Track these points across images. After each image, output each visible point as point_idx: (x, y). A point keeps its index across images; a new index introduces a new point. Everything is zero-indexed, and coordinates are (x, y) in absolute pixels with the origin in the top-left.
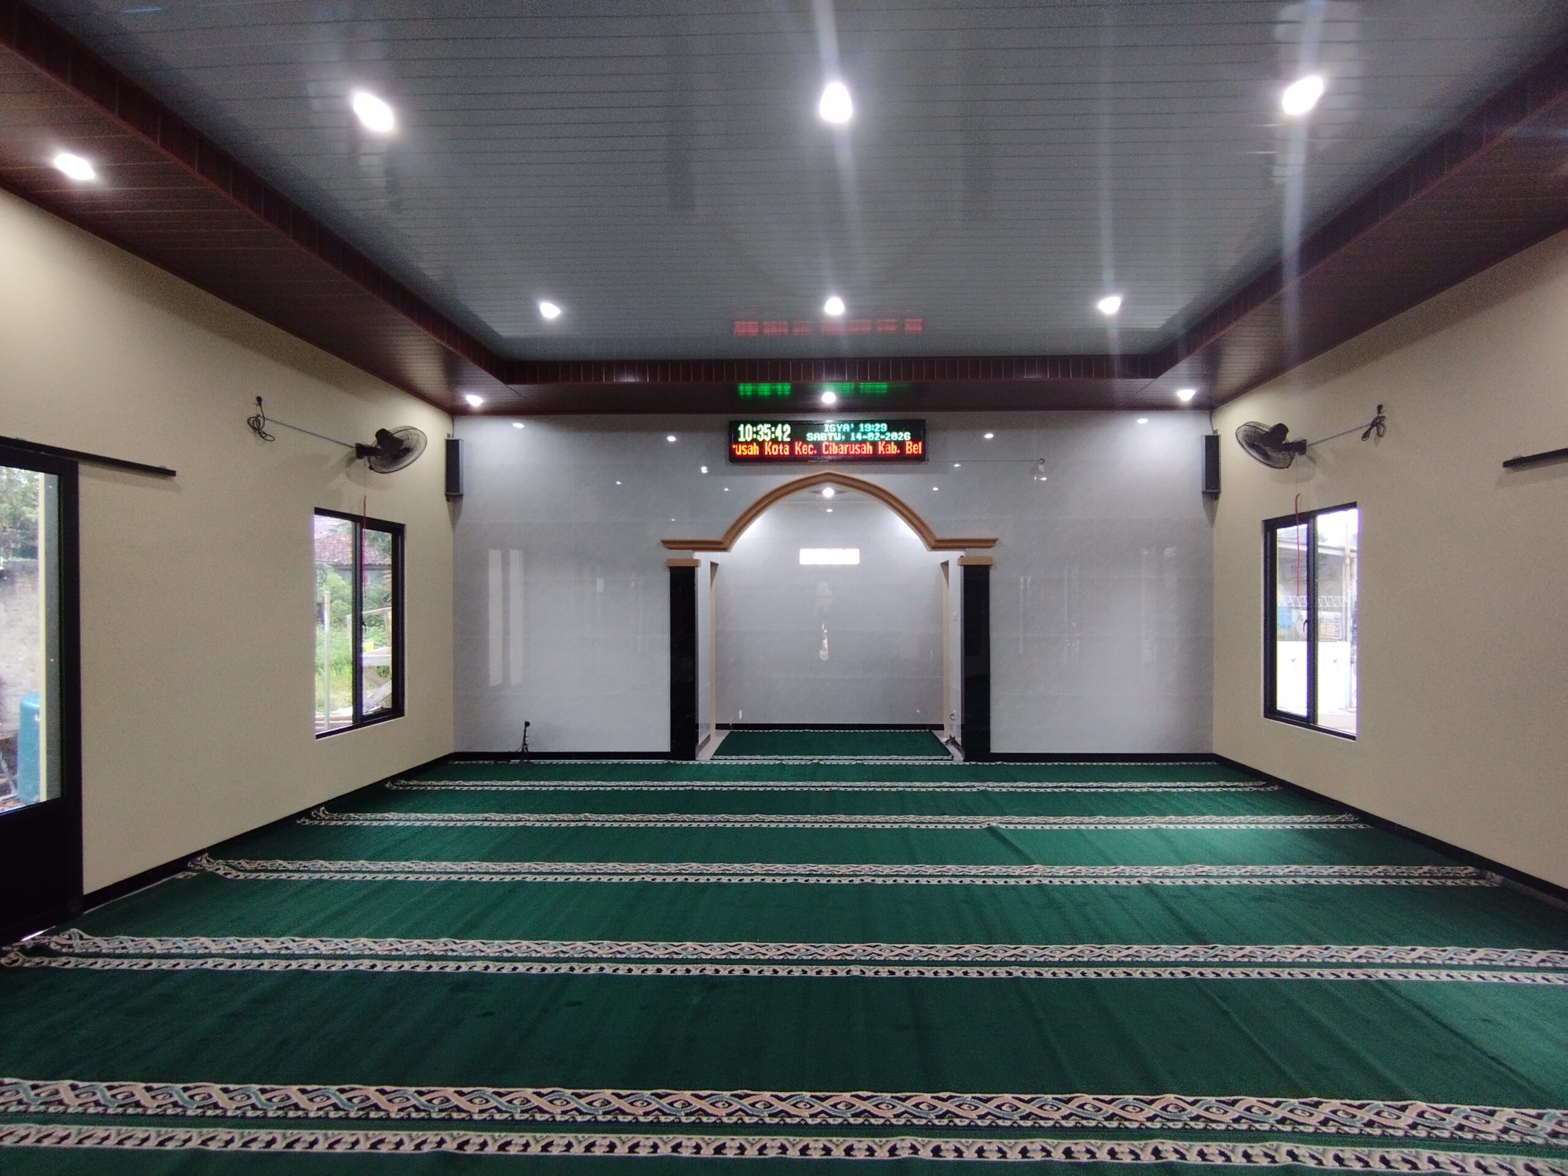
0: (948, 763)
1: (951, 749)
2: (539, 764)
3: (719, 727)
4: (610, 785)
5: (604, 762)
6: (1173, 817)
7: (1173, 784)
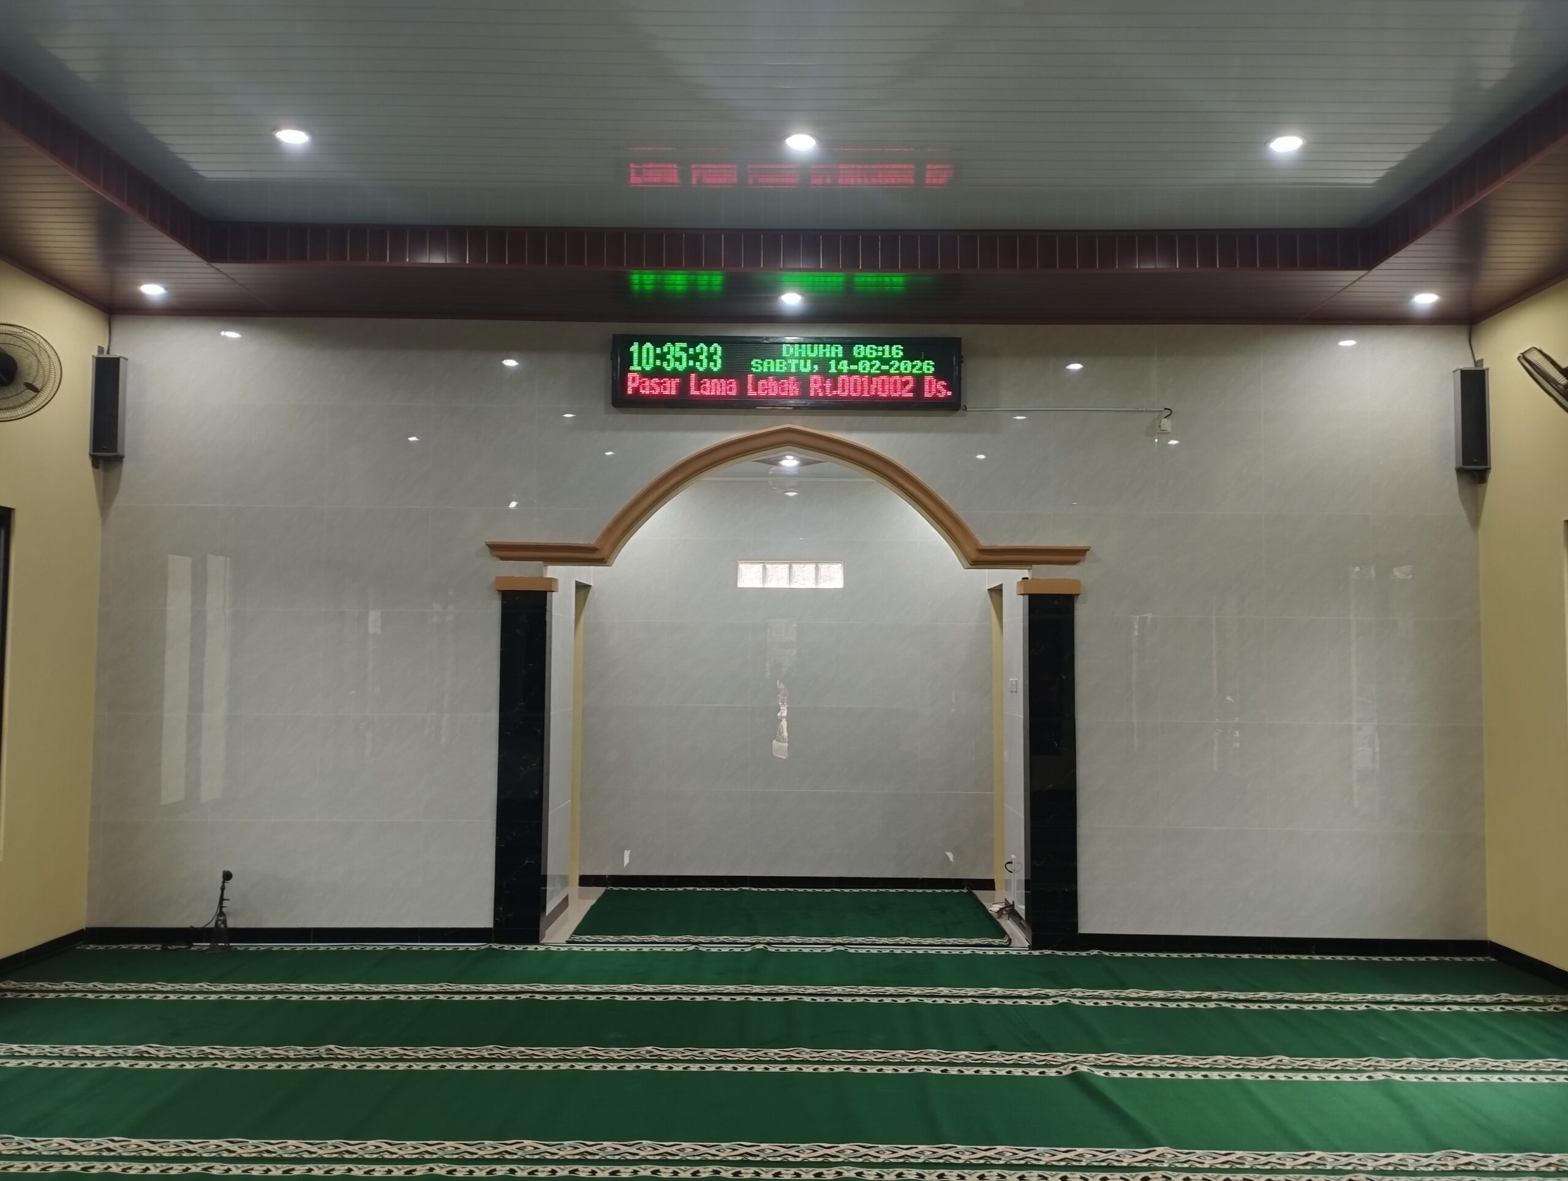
0: (1002, 952)
1: (1008, 925)
2: (246, 952)
3: (586, 881)
4: (380, 990)
5: (369, 946)
6: (1414, 1060)
7: (1413, 998)
